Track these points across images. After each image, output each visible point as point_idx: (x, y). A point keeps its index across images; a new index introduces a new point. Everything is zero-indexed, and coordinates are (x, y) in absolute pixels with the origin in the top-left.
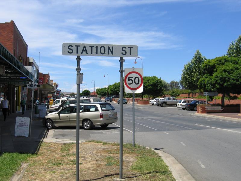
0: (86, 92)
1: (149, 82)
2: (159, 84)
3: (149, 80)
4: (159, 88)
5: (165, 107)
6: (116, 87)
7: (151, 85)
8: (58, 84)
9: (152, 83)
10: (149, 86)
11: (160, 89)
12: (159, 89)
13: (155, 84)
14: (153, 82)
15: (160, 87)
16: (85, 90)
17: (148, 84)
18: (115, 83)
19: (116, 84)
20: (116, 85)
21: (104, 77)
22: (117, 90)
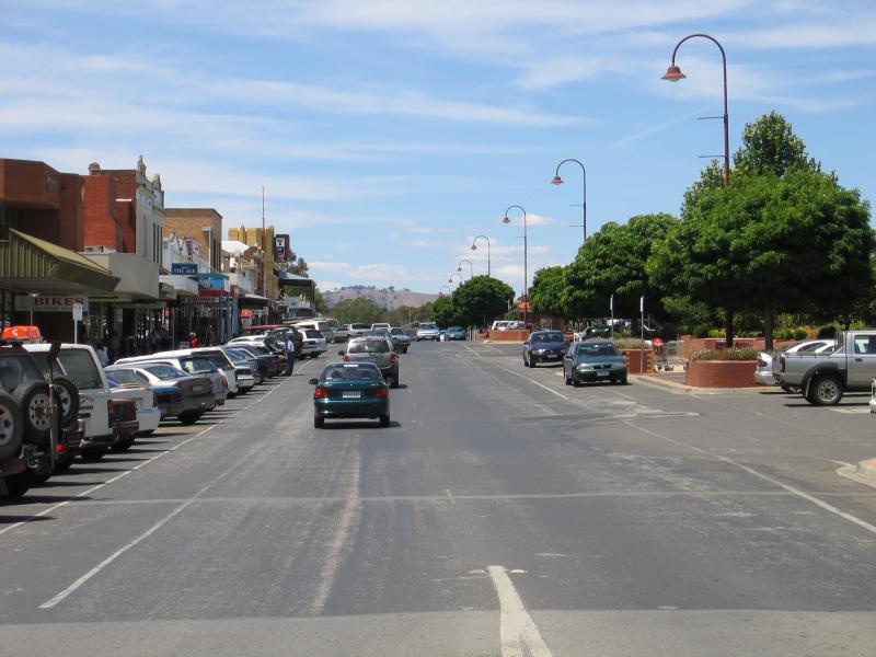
0: (483, 295)
1: (758, 220)
2: (839, 235)
3: (762, 204)
4: (837, 262)
5: (836, 404)
6: (604, 256)
7: (777, 242)
8: (286, 237)
9: (781, 226)
10: (759, 245)
11: (845, 270)
12: (835, 267)
13: (808, 232)
14: (791, 222)
15: (843, 252)
16: (476, 280)
17: (750, 229)
18: (605, 228)
19: (610, 235)
20: (606, 242)
21: (558, 180)
22: (615, 277)
